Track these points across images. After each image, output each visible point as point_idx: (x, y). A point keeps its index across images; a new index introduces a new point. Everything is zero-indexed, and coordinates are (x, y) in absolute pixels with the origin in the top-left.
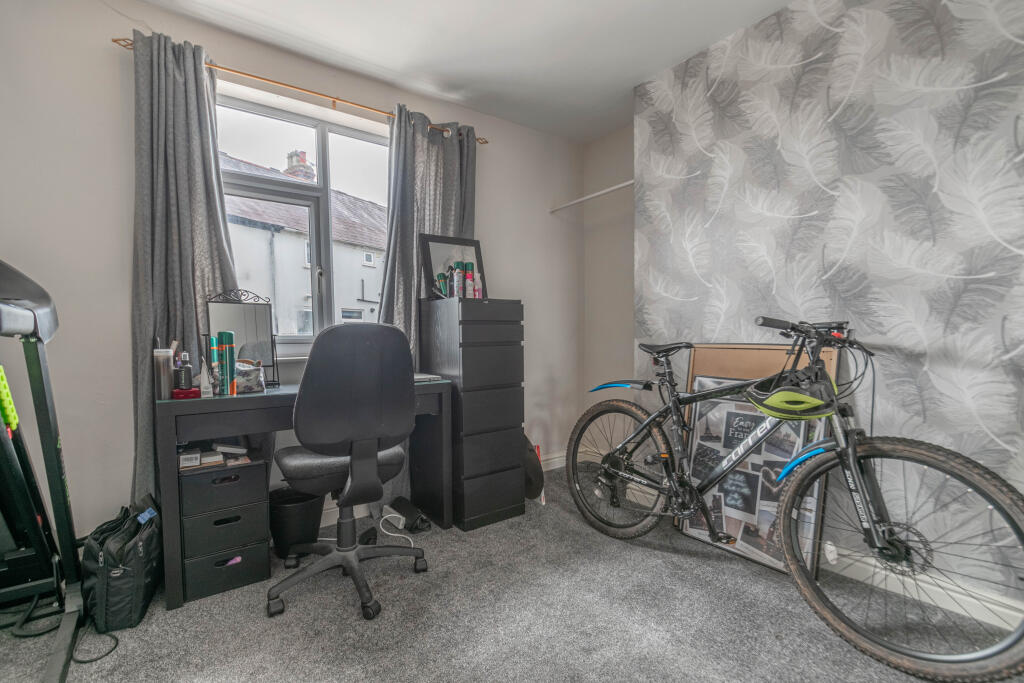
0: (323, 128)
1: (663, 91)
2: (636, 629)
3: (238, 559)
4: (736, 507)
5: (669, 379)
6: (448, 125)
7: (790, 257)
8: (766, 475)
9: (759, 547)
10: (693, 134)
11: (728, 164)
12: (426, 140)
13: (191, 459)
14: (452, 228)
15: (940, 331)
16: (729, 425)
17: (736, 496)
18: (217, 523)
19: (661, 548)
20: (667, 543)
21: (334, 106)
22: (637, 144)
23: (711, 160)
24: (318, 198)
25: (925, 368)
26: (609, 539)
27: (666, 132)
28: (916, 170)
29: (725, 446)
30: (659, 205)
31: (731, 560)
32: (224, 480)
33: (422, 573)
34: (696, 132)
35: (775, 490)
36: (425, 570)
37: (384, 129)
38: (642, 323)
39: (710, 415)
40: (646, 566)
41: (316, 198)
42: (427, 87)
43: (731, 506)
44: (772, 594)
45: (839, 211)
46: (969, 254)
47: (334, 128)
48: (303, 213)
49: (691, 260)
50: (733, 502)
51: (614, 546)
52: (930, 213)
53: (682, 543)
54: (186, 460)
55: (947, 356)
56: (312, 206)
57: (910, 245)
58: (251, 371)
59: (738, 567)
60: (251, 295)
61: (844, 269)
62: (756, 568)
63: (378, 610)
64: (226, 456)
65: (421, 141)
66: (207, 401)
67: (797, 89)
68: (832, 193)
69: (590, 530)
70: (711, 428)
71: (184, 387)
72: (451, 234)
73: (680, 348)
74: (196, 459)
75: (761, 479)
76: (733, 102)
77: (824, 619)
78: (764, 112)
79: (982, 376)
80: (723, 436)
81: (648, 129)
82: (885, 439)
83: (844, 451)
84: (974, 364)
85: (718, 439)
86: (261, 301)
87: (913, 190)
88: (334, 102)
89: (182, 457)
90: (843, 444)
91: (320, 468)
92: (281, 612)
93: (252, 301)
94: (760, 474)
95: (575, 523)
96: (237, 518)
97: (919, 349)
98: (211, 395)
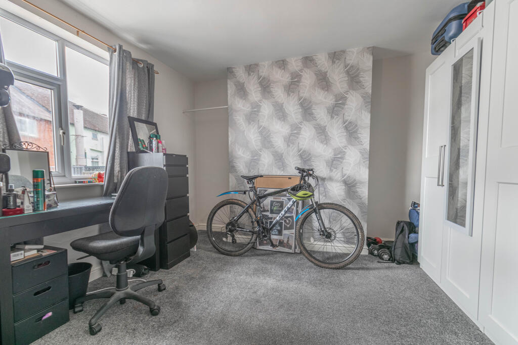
0: (63, 43)
1: (241, 74)
2: (264, 282)
3: (50, 314)
4: (276, 235)
5: (253, 189)
6: (141, 60)
7: (288, 146)
8: (285, 221)
9: (284, 247)
10: (253, 94)
11: (267, 109)
12: (131, 66)
13: (18, 255)
14: (143, 115)
15: (329, 172)
16: (271, 205)
17: (276, 231)
18: (36, 294)
19: (253, 255)
20: (253, 254)
21: (78, 34)
22: (229, 92)
23: (260, 106)
24: (59, 85)
25: (326, 182)
26: (233, 257)
27: (242, 90)
28: (322, 123)
29: (270, 213)
30: (240, 119)
31: (276, 254)
32: (39, 265)
33: (164, 291)
34: (254, 93)
35: (288, 226)
36: (165, 289)
37: (106, 55)
38: (233, 167)
39: (264, 202)
40: (252, 263)
41: (58, 85)
42: (131, 38)
43: (274, 235)
44: (294, 260)
45: (302, 132)
46: (335, 150)
47: (69, 44)
48: (49, 93)
49: (254, 143)
50: (275, 233)
51: (236, 259)
52: (326, 137)
53: (258, 252)
54: (14, 256)
55: (331, 179)
56: (56, 90)
57: (321, 145)
58: (50, 195)
59: (280, 255)
60: (34, 146)
61: (304, 151)
62: (285, 254)
63: (159, 309)
64: (39, 250)
65: (129, 66)
66: (29, 216)
67: (289, 89)
68: (300, 126)
69: (223, 256)
70: (265, 207)
71: (12, 207)
72: (143, 118)
73: (258, 177)
74: (21, 254)
75: (284, 223)
76: (268, 87)
77: (311, 261)
78: (279, 93)
79: (338, 184)
80: (269, 210)
81: (234, 87)
82: (324, 204)
83: (316, 208)
84: (337, 181)
85: (268, 211)
86: (41, 150)
87: (321, 129)
88: (78, 32)
89: (12, 254)
90: (315, 206)
91: (121, 244)
92: (100, 330)
93: (35, 150)
94: (283, 221)
95: (215, 255)
96: (49, 288)
97: (324, 177)
98: (32, 211)
